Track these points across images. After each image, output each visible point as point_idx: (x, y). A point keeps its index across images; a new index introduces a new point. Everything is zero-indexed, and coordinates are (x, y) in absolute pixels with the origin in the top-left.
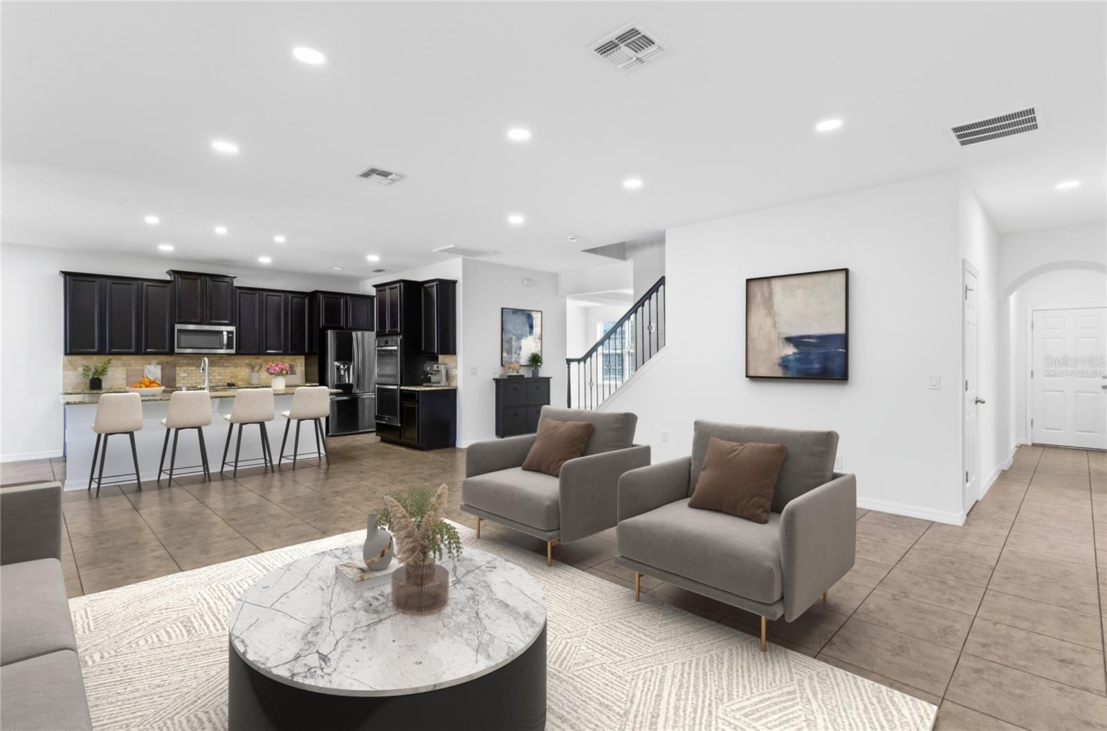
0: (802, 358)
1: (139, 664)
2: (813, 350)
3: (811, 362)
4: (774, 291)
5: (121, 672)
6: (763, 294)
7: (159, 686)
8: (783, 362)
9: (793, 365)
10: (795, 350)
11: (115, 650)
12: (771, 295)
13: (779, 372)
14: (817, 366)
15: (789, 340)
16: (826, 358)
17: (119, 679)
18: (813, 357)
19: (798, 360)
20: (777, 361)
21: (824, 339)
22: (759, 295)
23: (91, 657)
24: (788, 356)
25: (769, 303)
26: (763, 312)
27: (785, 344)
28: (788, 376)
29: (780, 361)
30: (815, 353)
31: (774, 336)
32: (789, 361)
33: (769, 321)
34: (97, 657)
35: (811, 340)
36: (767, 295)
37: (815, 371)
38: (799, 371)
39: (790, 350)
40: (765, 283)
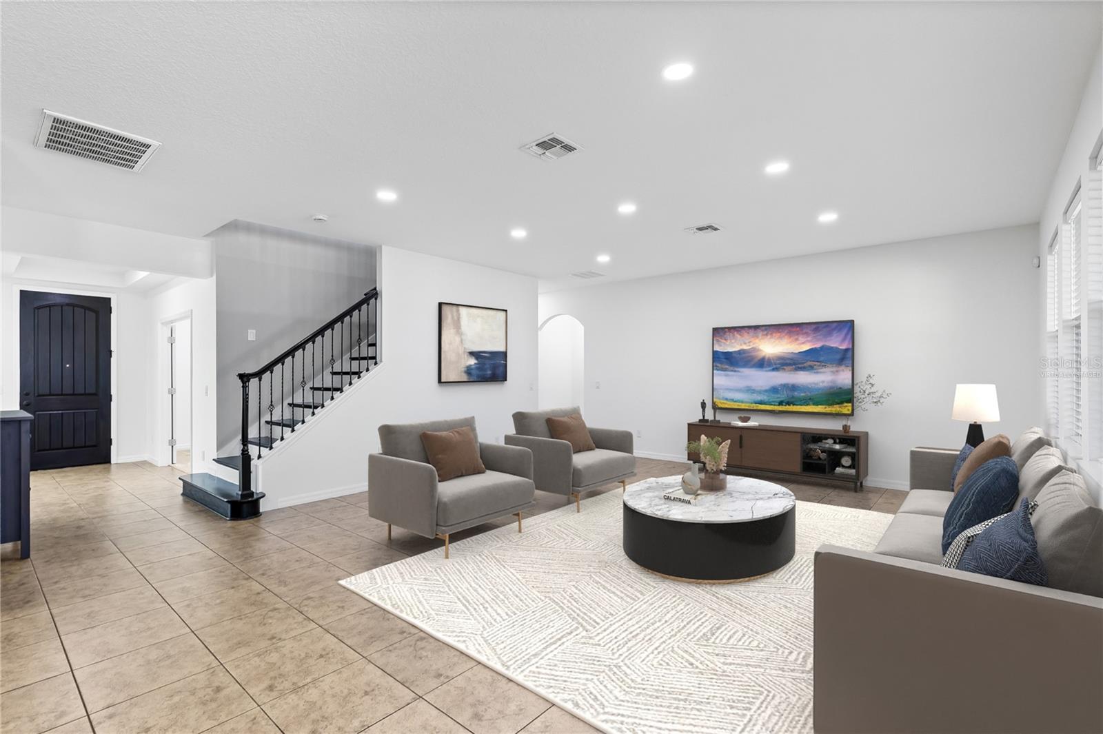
0: (480, 367)
1: (777, 628)
2: (487, 362)
3: (485, 370)
4: (461, 316)
5: (793, 630)
6: (453, 317)
7: (786, 607)
8: (468, 370)
9: (474, 372)
10: (476, 362)
11: (777, 652)
12: (459, 319)
13: (465, 378)
14: (489, 372)
15: (472, 354)
16: (494, 367)
17: (799, 627)
18: (487, 366)
19: (478, 368)
20: (463, 369)
21: (494, 354)
22: (450, 317)
23: (796, 660)
24: (471, 365)
25: (457, 324)
26: (453, 331)
27: (469, 357)
28: (471, 380)
29: (466, 369)
30: (488, 363)
31: (461, 351)
32: (472, 369)
33: (457, 339)
34: (792, 657)
35: (486, 355)
36: (456, 318)
37: (488, 376)
38: (478, 376)
39: (472, 361)
40: (455, 308)
